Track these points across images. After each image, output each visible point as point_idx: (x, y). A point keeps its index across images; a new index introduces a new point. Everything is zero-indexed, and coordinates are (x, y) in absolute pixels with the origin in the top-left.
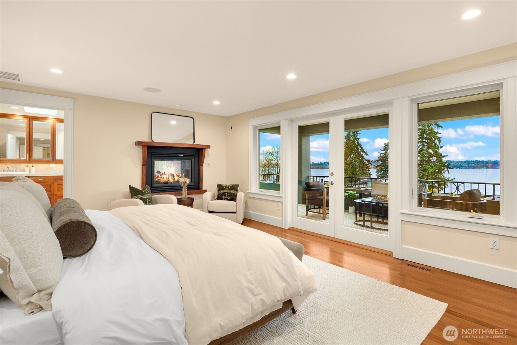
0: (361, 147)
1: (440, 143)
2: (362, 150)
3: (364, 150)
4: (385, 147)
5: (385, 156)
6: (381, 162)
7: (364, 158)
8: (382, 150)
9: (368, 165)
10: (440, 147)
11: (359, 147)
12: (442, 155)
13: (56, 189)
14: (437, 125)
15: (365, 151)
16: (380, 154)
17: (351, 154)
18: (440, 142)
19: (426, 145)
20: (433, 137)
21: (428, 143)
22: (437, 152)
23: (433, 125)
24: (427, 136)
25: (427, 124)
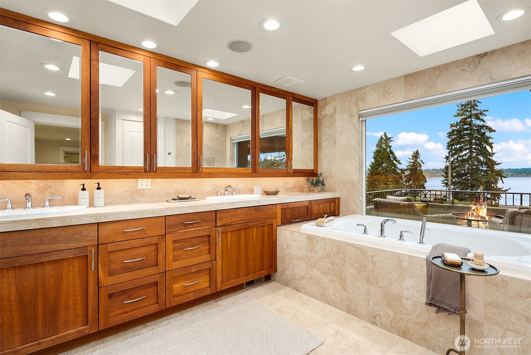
0: (394, 155)
1: (492, 150)
2: (395, 158)
3: (396, 158)
4: (414, 155)
5: (414, 165)
6: (410, 171)
7: (397, 168)
8: (410, 159)
9: (401, 174)
10: (493, 154)
11: (391, 155)
12: (495, 163)
13: (170, 255)
14: (488, 129)
15: (399, 160)
16: (409, 163)
17: (383, 163)
18: (492, 148)
19: (476, 152)
20: (485, 142)
21: (478, 150)
22: (489, 159)
23: (483, 129)
24: (476, 141)
25: (476, 128)
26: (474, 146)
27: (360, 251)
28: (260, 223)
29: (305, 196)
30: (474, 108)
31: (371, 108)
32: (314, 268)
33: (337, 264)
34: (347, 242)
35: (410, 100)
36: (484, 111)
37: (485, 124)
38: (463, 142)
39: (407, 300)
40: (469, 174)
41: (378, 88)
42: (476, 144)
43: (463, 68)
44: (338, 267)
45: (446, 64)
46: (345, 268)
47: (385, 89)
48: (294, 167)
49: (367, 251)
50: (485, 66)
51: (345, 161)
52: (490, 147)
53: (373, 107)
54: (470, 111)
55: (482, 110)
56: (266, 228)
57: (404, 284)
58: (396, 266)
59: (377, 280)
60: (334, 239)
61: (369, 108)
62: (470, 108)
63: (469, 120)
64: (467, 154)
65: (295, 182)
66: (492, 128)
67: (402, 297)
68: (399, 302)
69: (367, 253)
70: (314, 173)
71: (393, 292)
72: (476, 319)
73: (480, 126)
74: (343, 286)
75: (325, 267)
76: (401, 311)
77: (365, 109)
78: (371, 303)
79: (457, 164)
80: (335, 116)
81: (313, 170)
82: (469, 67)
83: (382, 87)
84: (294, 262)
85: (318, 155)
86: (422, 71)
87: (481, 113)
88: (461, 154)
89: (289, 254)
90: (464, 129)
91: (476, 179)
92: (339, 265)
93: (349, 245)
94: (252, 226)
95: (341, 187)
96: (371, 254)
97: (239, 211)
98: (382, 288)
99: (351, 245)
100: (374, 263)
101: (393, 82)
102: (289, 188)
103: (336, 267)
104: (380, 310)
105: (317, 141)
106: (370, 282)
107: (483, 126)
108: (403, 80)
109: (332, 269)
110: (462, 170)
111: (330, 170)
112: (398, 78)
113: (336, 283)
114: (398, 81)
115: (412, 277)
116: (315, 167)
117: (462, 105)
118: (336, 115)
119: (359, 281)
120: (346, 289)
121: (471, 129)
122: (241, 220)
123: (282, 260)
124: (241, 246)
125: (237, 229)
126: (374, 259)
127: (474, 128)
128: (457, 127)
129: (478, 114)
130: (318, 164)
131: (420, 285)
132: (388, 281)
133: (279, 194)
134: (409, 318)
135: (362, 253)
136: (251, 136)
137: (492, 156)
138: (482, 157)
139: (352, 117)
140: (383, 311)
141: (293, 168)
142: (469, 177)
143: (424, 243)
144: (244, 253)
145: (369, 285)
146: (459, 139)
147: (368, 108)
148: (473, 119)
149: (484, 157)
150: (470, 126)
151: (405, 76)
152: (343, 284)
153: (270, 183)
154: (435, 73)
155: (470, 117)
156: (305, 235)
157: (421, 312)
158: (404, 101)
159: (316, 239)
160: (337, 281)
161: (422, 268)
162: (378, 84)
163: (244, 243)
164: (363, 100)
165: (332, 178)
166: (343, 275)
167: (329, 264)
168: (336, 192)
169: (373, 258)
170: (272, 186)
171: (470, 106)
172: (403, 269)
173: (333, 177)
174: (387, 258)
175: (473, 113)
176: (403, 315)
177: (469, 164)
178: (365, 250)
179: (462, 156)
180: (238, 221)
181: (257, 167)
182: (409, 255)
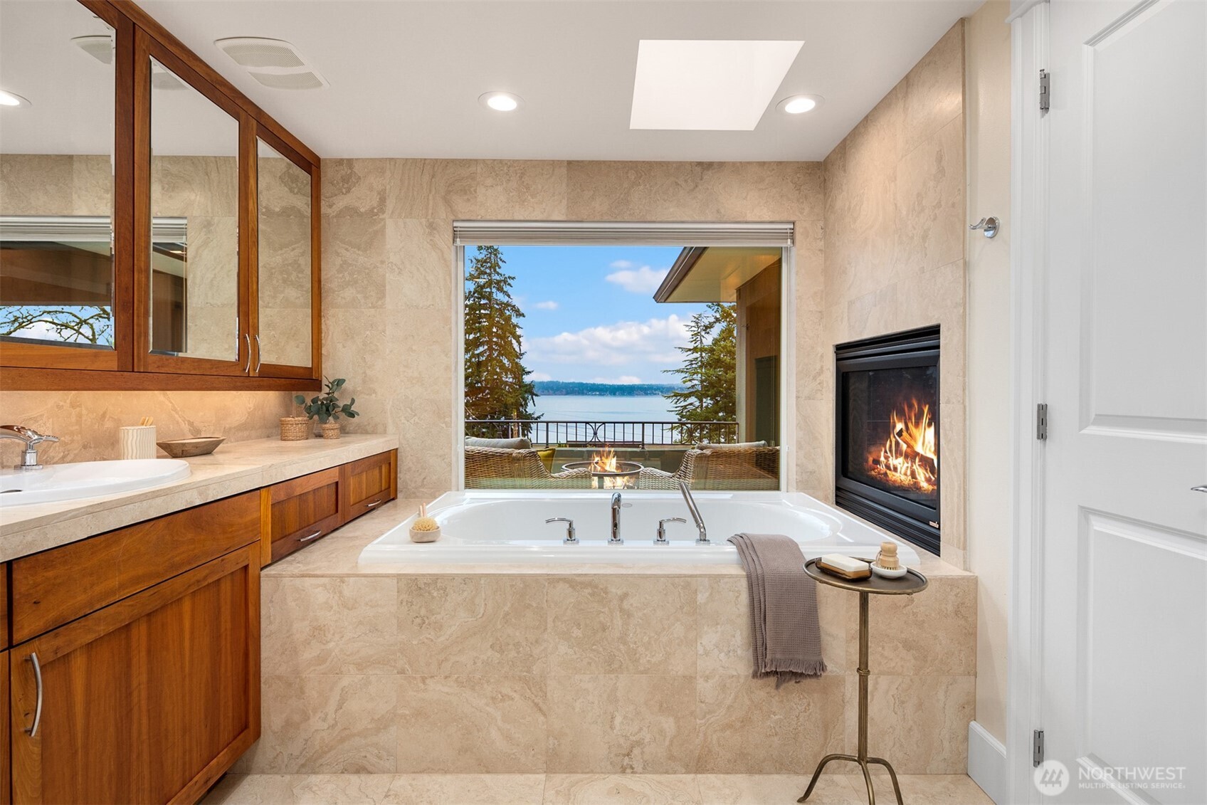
19: (497, 350)
20: (511, 334)
21: (500, 346)
22: (517, 363)
23: (508, 310)
24: (497, 331)
25: (497, 307)
26: (495, 339)
27: (589, 590)
28: (207, 571)
29: (329, 452)
30: (495, 270)
31: (488, 218)
32: (432, 677)
33: (517, 645)
34: (548, 575)
35: (579, 219)
36: (509, 277)
37: (510, 300)
38: (480, 330)
39: (707, 681)
40: (488, 388)
41: (507, 174)
42: (498, 336)
43: (677, 180)
44: (518, 652)
45: (648, 162)
46: (542, 648)
47: (523, 179)
48: (267, 357)
49: (606, 588)
50: (710, 187)
51: (414, 348)
52: (517, 342)
53: (494, 218)
54: (490, 275)
55: (507, 276)
56: (226, 587)
57: (699, 644)
58: (682, 608)
59: (635, 654)
60: (504, 575)
61: (483, 219)
62: (490, 268)
63: (488, 290)
64: (484, 352)
65: (251, 406)
66: (521, 310)
67: (695, 678)
68: (688, 692)
69: (606, 593)
70: (314, 378)
71: (674, 673)
72: (834, 674)
73: (503, 303)
74: (536, 701)
75: (475, 663)
76: (692, 713)
77: (472, 218)
78: (618, 720)
79: (470, 370)
80: (384, 219)
81: (311, 368)
82: (686, 181)
83: (517, 174)
84: (345, 682)
85: (321, 324)
86: (604, 162)
87: (505, 282)
88: (476, 352)
89: (321, 660)
90: (480, 305)
91: (498, 398)
92: (524, 644)
93: (554, 580)
94: (180, 593)
95: (402, 418)
96: (619, 592)
97: (126, 541)
98: (645, 672)
99: (560, 579)
100: (627, 615)
101: (543, 170)
102: (235, 428)
103: (513, 654)
104: (641, 729)
105: (319, 281)
106: (616, 666)
107: (508, 305)
108: (564, 171)
109: (499, 663)
110: (477, 382)
111: (365, 373)
112: (554, 164)
113: (513, 699)
114: (553, 170)
115: (717, 624)
116: (315, 360)
117: (478, 261)
118: (385, 216)
119: (584, 673)
120: (544, 708)
121: (491, 307)
122: (136, 580)
123: (290, 685)
124: (135, 694)
125: (118, 626)
126: (626, 605)
127: (495, 306)
128: (469, 300)
129: (501, 281)
130: (323, 352)
131: (734, 637)
132: (663, 650)
133: (222, 452)
134: (710, 722)
135: (592, 595)
136: (112, 227)
137: (520, 359)
138: (506, 360)
139: (435, 232)
140: (650, 728)
141: (261, 362)
142: (487, 395)
143: (709, 541)
144: (145, 721)
145: (612, 676)
146: (473, 324)
147: (479, 218)
148: (494, 290)
149: (509, 360)
150: (490, 300)
151: (569, 163)
152: (536, 696)
153: (173, 412)
154: (629, 175)
155: (489, 284)
156: (395, 581)
157: (736, 697)
158: (566, 219)
159: (438, 585)
160: (514, 695)
161: (737, 597)
162: (506, 164)
163: (144, 678)
164: (465, 194)
165: (374, 395)
166: (536, 670)
167: (490, 653)
168: (385, 432)
169: (625, 602)
170: (178, 423)
171: (489, 264)
172: (698, 611)
173: (376, 393)
174: (660, 592)
175: (493, 278)
176: (697, 720)
177: (488, 371)
178: (601, 587)
179: (478, 355)
180: (122, 586)
181: (139, 348)
182: (709, 575)
